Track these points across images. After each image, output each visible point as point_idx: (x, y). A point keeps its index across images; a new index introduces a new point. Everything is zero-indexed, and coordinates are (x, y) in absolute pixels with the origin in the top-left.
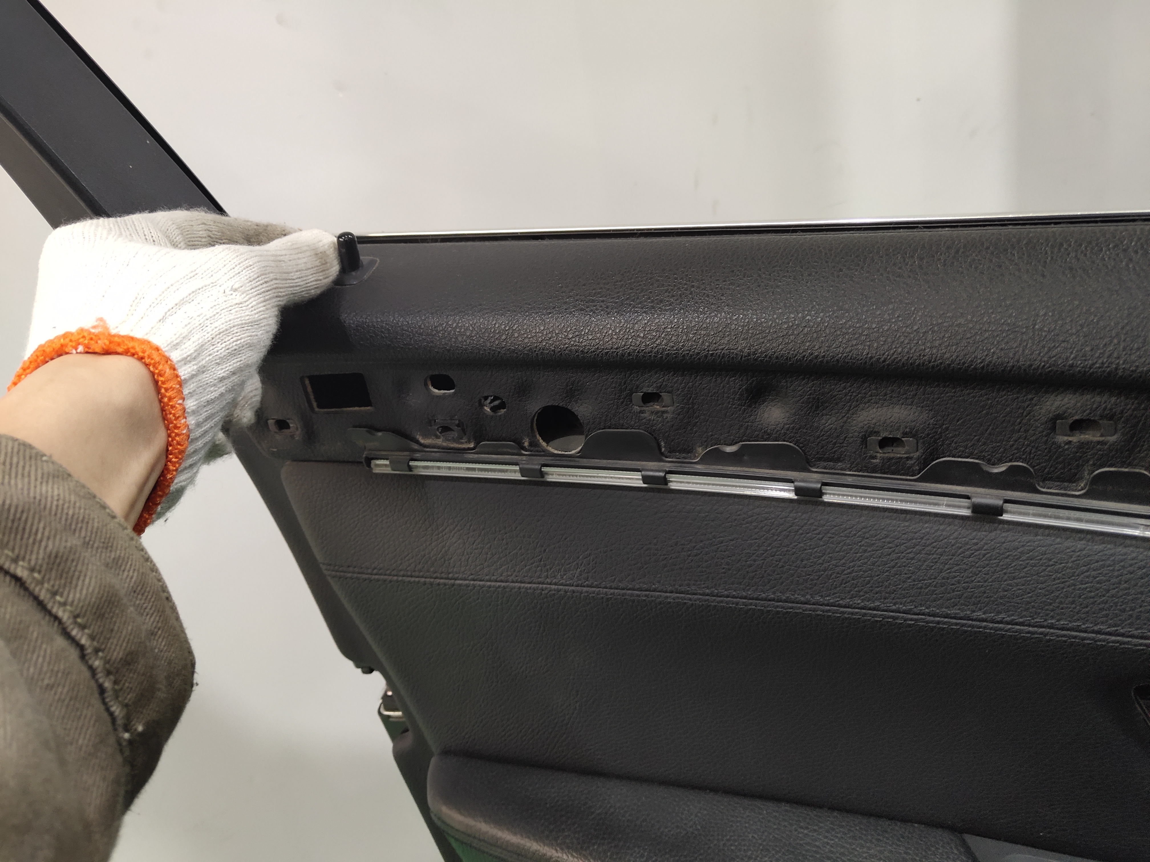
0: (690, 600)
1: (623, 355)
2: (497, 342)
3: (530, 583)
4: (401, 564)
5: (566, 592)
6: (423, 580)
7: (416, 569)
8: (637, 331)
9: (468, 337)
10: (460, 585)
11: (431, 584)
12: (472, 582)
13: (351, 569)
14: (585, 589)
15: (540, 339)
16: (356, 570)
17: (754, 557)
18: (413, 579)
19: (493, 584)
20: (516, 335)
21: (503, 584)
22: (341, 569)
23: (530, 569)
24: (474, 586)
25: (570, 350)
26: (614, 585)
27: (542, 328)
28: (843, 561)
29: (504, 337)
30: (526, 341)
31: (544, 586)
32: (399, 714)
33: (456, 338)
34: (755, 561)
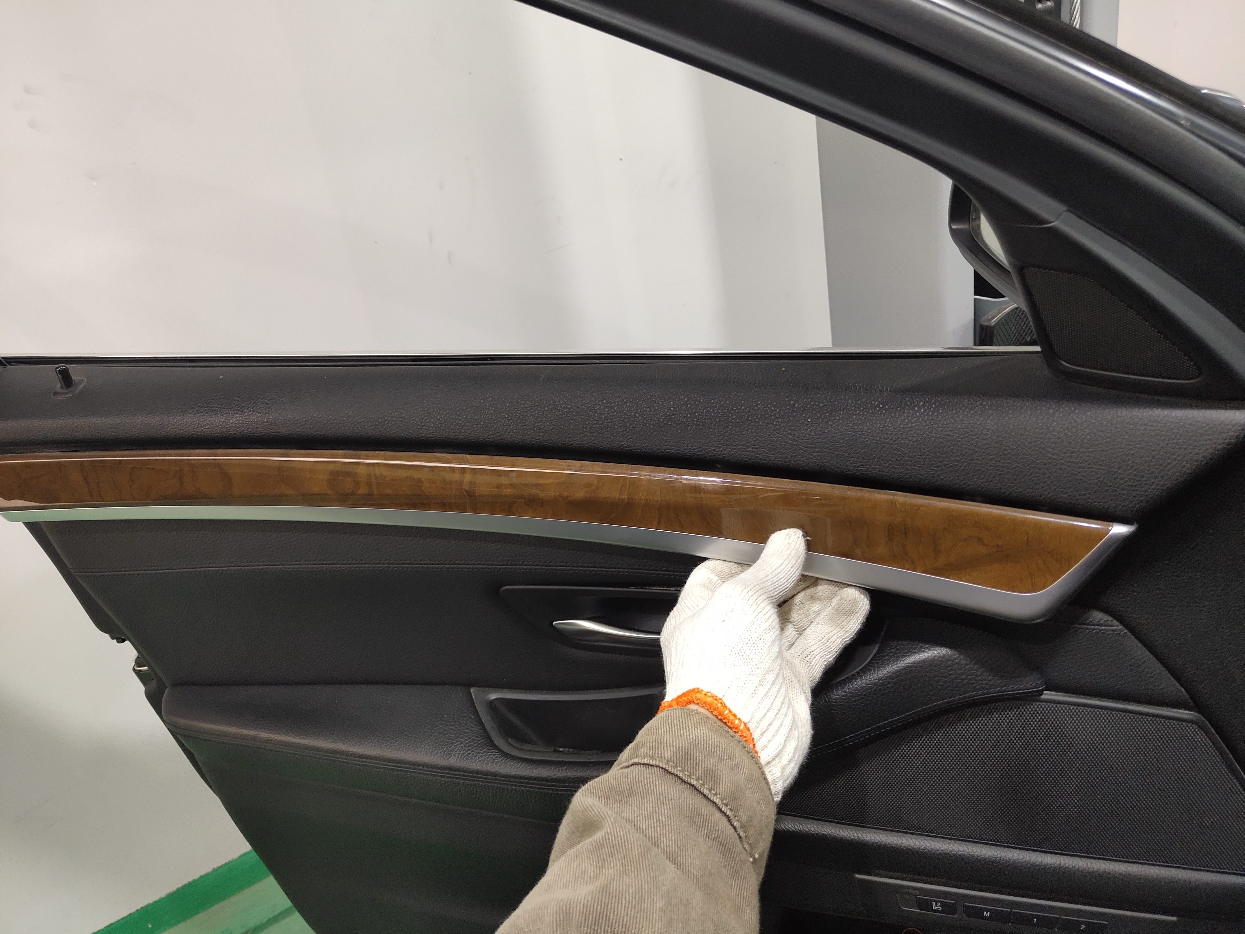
0: (290, 568)
3: (201, 568)
4: (122, 564)
5: (222, 571)
6: (137, 572)
7: (132, 566)
10: (160, 573)
11: (143, 574)
12: (167, 571)
13: (90, 570)
14: (232, 568)
16: (94, 570)
18: (131, 573)
21: (185, 570)
22: (83, 571)
24: (169, 573)
26: (248, 564)
31: (210, 569)
32: (146, 668)
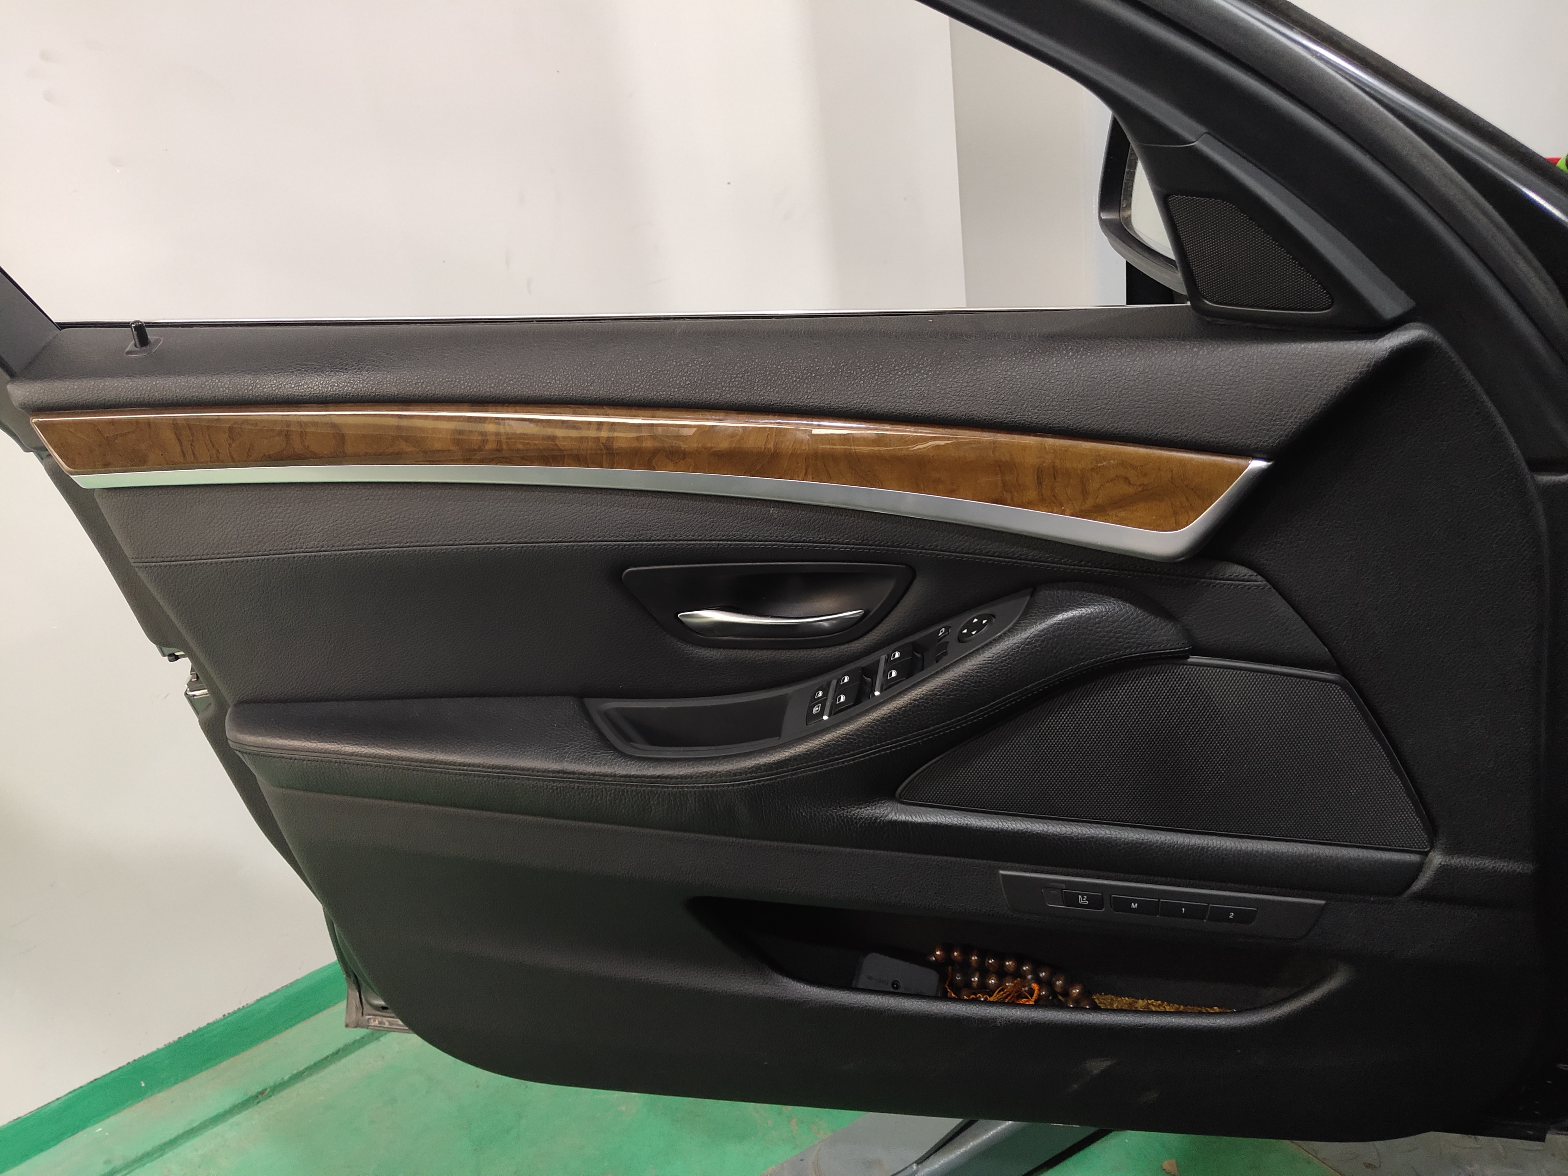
1: (326, 397)
2: (246, 391)
3: (285, 554)
4: (193, 551)
7: (205, 553)
8: (333, 382)
9: (226, 388)
12: (245, 558)
13: (154, 559)
15: (274, 389)
16: (159, 559)
17: (420, 519)
19: (260, 557)
20: (258, 386)
21: (267, 557)
22: (146, 561)
23: (284, 544)
25: (294, 395)
27: (275, 382)
28: (469, 516)
29: (251, 388)
30: (266, 390)
31: (296, 554)
32: (201, 691)
33: (219, 390)
34: (422, 521)
